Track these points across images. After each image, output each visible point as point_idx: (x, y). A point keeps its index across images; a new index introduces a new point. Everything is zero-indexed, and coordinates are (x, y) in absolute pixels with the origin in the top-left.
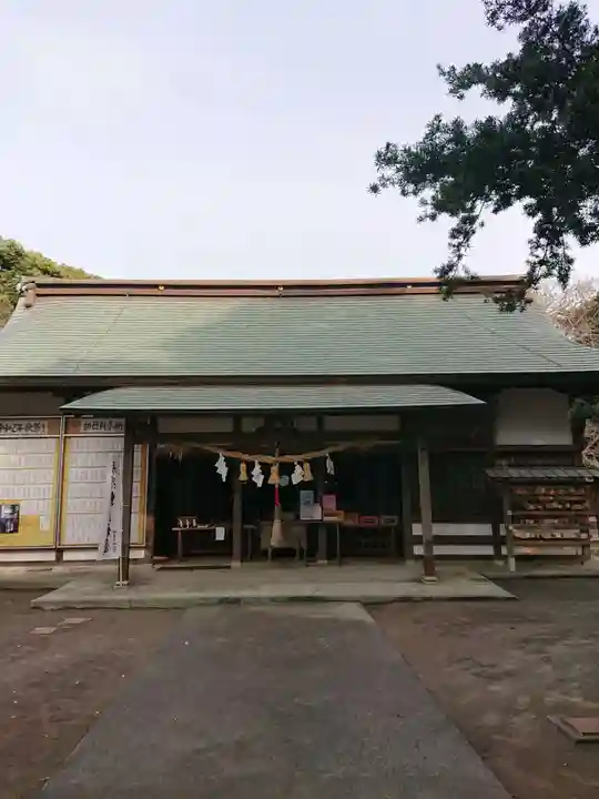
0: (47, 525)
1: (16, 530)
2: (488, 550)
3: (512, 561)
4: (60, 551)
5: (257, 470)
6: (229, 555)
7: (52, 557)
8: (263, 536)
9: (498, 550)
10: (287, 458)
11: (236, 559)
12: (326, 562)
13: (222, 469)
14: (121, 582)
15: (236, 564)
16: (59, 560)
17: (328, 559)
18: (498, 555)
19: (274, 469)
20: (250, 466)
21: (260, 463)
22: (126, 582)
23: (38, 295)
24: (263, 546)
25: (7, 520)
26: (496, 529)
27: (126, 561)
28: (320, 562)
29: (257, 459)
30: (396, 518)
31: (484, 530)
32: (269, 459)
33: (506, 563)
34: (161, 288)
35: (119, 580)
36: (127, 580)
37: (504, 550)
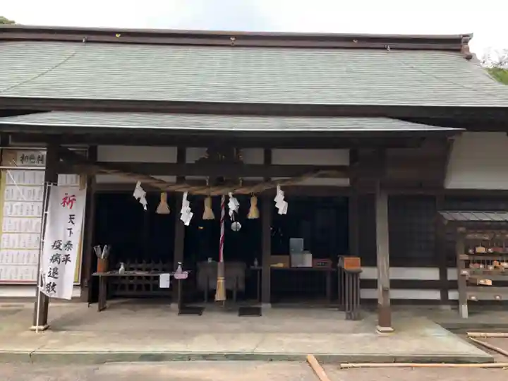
2: (435, 295)
3: (464, 309)
9: (444, 296)
14: (37, 327)
18: (445, 300)
22: (42, 327)
26: (443, 274)
31: (432, 274)
33: (458, 309)
34: (118, 36)
35: (35, 325)
36: (43, 325)
37: (452, 295)
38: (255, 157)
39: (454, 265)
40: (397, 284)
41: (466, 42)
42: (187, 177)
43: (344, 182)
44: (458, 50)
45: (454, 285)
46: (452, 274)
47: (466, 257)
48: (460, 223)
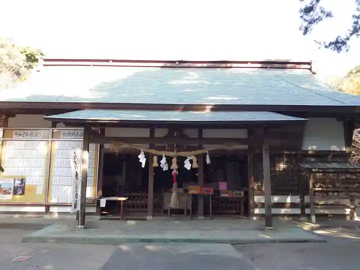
0: (40, 191)
1: (23, 193)
2: (298, 211)
3: (313, 218)
4: (48, 207)
5: (163, 161)
7: (43, 209)
8: (165, 201)
9: (303, 211)
10: (182, 154)
11: (149, 215)
12: (203, 217)
13: (142, 159)
14: (80, 227)
15: (149, 218)
16: (47, 211)
19: (174, 160)
20: (160, 158)
21: (166, 156)
22: (83, 227)
23: (44, 65)
24: (166, 207)
25: (18, 187)
26: (302, 199)
27: (84, 214)
28: (200, 217)
29: (164, 154)
32: (171, 154)
34: (111, 62)
35: (79, 225)
36: (84, 225)
37: (307, 211)
38: (193, 133)
39: (308, 194)
42: (156, 145)
43: (245, 147)
44: (308, 69)
45: (308, 206)
46: (307, 199)
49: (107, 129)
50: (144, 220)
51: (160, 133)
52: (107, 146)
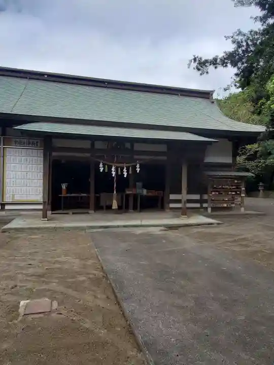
2: (198, 205)
3: (209, 210)
4: (3, 205)
6: (88, 208)
9: (201, 205)
11: (91, 210)
12: (132, 211)
15: (91, 212)
16: (3, 208)
17: (133, 209)
18: (202, 207)
26: (202, 197)
28: (130, 211)
30: (162, 192)
31: (197, 197)
33: (207, 211)
34: (46, 76)
36: (46, 218)
37: (205, 205)
39: (206, 193)
40: (189, 201)
41: (212, 95)
42: (96, 155)
43: (165, 158)
44: (209, 98)
45: (206, 201)
46: (205, 197)
47: (212, 190)
48: (210, 176)
49: (54, 140)
50: (88, 213)
51: (99, 145)
52: (54, 154)
